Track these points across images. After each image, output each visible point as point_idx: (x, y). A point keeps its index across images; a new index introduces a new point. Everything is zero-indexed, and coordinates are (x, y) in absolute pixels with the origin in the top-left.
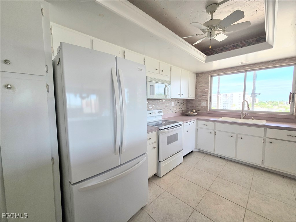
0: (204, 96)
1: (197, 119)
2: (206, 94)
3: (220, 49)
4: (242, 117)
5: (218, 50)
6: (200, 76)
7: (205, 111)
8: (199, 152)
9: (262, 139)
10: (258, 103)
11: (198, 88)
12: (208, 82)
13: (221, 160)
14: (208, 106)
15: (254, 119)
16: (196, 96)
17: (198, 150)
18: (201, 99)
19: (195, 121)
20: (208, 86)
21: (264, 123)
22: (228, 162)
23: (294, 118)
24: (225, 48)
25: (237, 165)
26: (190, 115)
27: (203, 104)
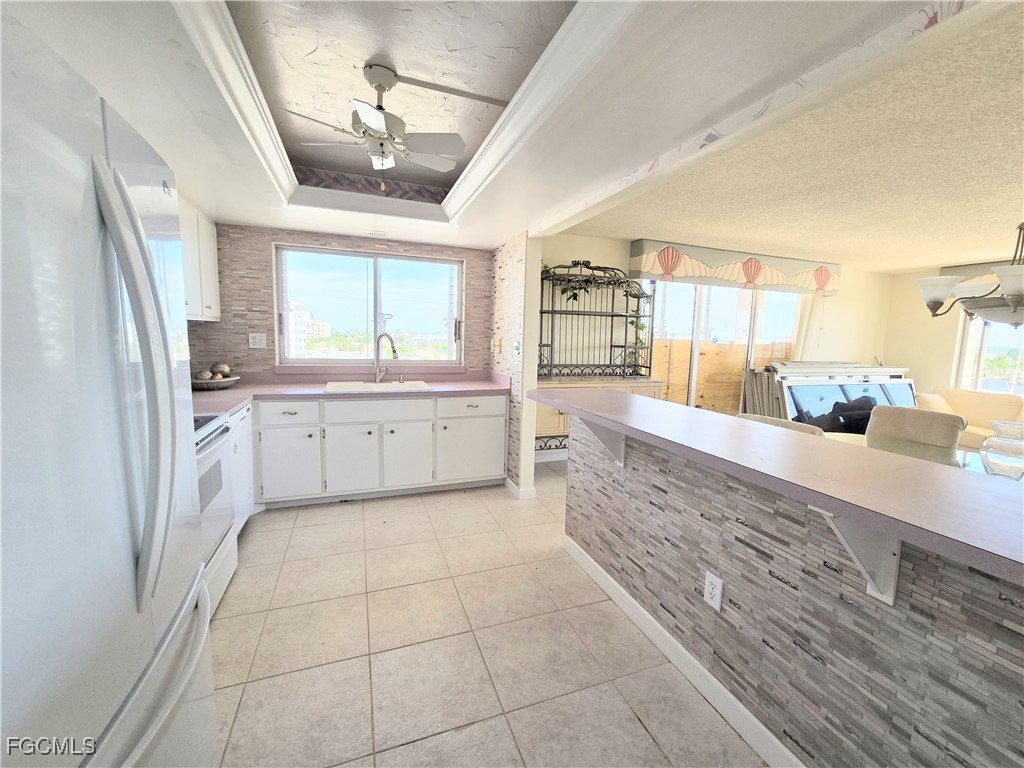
0: (258, 315)
1: (256, 397)
2: (263, 308)
3: (333, 174)
4: (378, 379)
5: (326, 174)
6: (236, 236)
7: (267, 367)
8: (268, 511)
9: (431, 423)
10: (329, 336)
11: (228, 281)
12: (271, 267)
13: (348, 508)
14: (274, 350)
15: (404, 380)
16: (222, 311)
17: (263, 508)
18: (245, 324)
19: (249, 406)
20: (272, 281)
21: (423, 386)
22: (367, 506)
23: (463, 371)
24: (347, 179)
25: (386, 503)
26: (211, 386)
27: (257, 340)
